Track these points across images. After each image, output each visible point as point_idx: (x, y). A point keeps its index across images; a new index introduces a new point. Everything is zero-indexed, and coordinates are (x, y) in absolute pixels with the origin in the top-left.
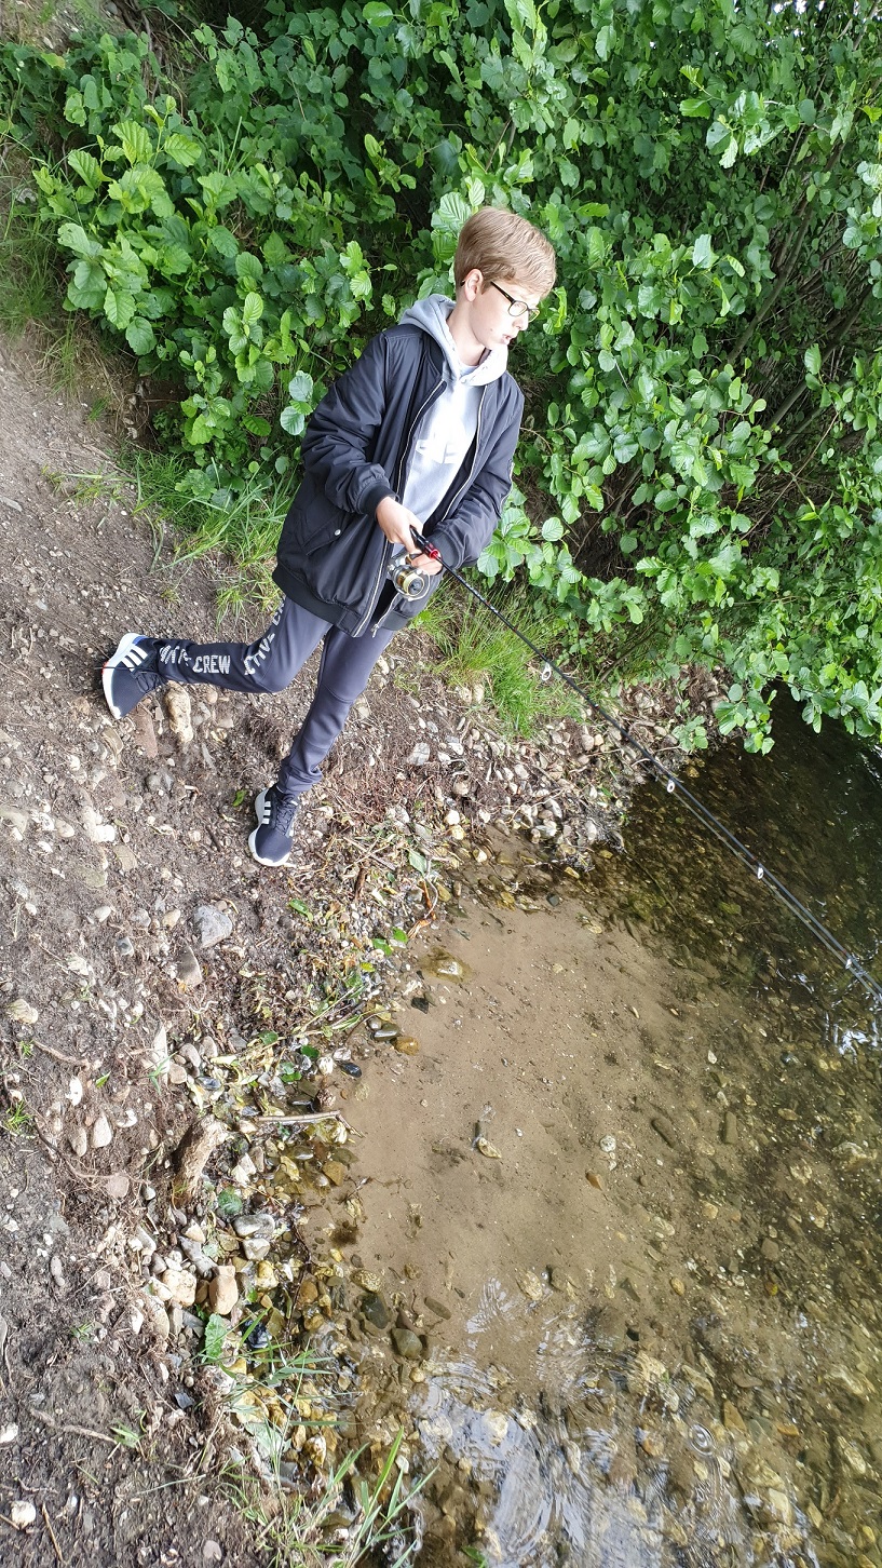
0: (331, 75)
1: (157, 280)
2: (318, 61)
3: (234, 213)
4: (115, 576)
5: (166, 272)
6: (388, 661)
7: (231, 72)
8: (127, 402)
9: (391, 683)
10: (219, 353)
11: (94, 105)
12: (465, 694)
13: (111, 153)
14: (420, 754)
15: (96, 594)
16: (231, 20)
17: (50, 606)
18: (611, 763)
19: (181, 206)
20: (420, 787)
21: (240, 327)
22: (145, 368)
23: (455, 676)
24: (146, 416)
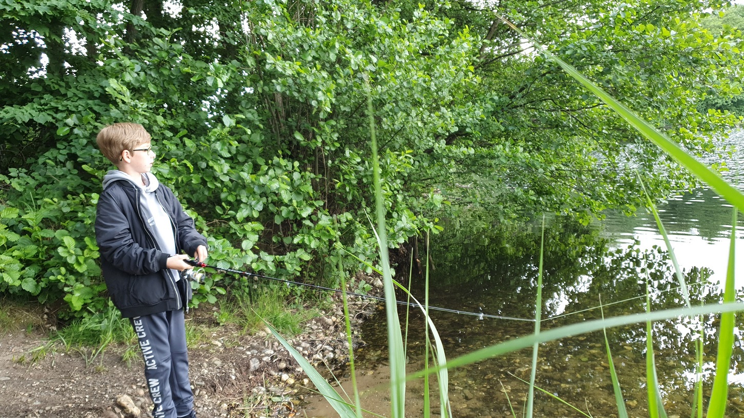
1: (26, 263)
2: (57, 164)
3: (45, 222)
4: (70, 377)
5: (28, 257)
6: (219, 341)
8: (42, 318)
9: (225, 347)
10: (66, 268)
12: (262, 334)
14: (254, 364)
15: (64, 387)
17: (41, 402)
19: (23, 233)
20: (263, 376)
21: (69, 252)
22: (42, 300)
23: (253, 330)
24: (55, 319)
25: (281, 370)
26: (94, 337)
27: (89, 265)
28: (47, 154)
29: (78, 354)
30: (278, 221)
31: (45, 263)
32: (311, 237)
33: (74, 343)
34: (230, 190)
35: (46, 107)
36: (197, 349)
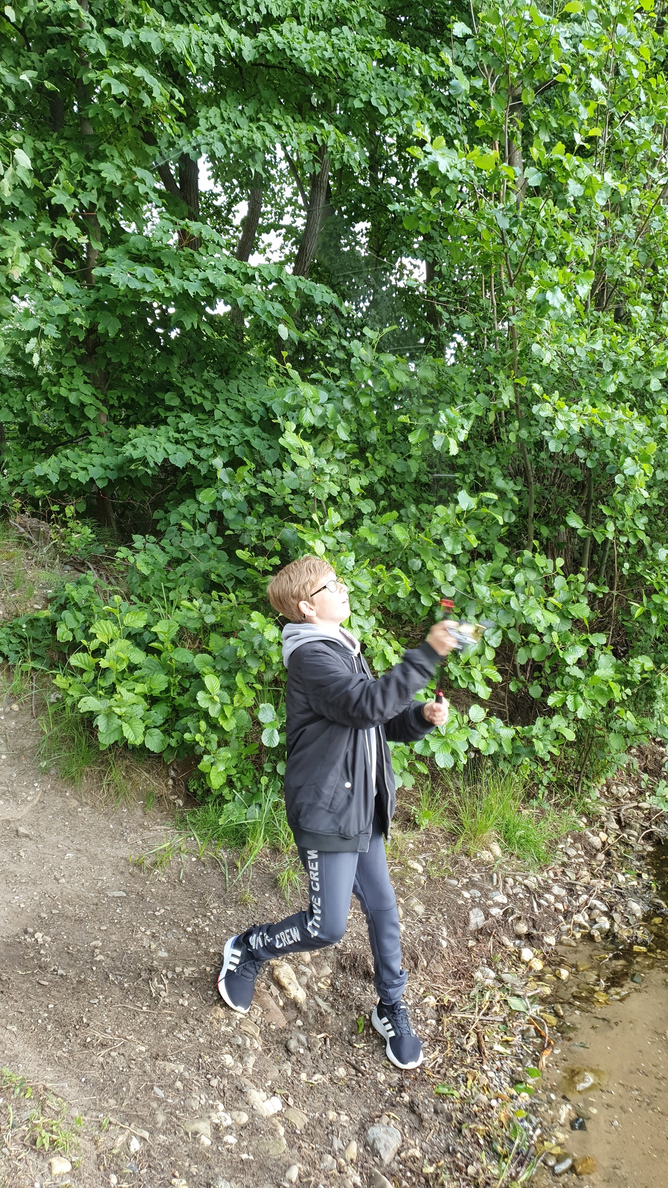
0: (206, 531)
1: (152, 700)
2: (195, 528)
3: (182, 637)
4: (205, 906)
5: (156, 693)
6: (419, 861)
7: (147, 564)
8: (167, 785)
9: (429, 877)
10: (208, 723)
11: (74, 625)
12: (486, 856)
13: (93, 645)
14: (477, 919)
15: (197, 925)
16: (135, 537)
17: (169, 951)
18: (622, 848)
19: (149, 650)
20: (490, 945)
21: (212, 699)
22: (168, 759)
24: (183, 788)
25: (519, 937)
27: (239, 719)
29: (215, 863)
31: (176, 702)
32: (579, 698)
35: (186, 437)
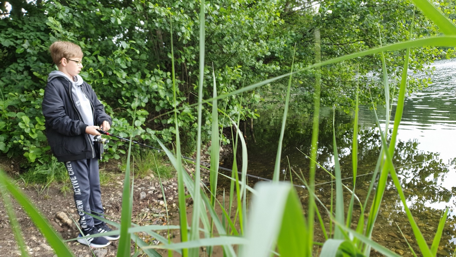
12: (148, 178)
14: (143, 195)
20: (148, 202)
21: (25, 126)
22: (10, 156)
23: (142, 175)
24: (18, 168)
25: (159, 199)
26: (43, 179)
27: (39, 134)
28: (11, 66)
29: (33, 189)
30: (158, 109)
31: (11, 133)
32: (179, 120)
33: (30, 182)
34: (127, 90)
35: (9, 36)
36: (107, 186)
